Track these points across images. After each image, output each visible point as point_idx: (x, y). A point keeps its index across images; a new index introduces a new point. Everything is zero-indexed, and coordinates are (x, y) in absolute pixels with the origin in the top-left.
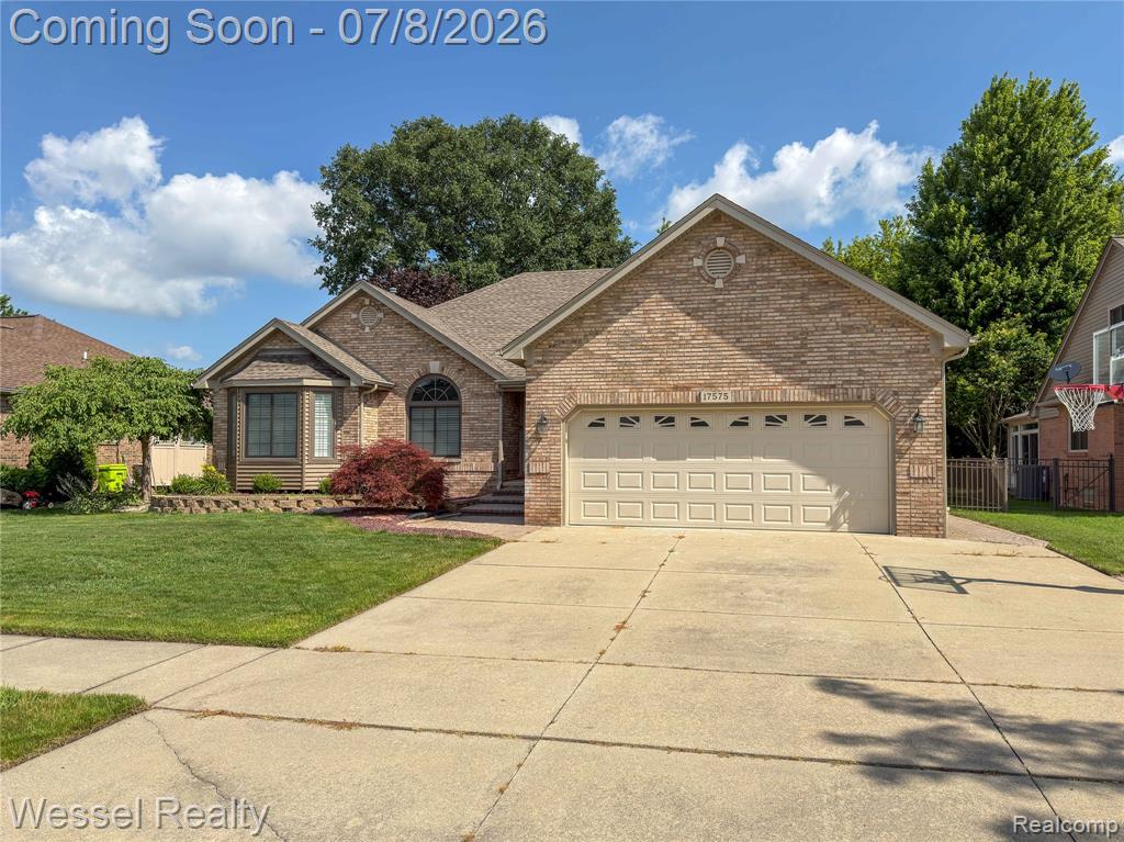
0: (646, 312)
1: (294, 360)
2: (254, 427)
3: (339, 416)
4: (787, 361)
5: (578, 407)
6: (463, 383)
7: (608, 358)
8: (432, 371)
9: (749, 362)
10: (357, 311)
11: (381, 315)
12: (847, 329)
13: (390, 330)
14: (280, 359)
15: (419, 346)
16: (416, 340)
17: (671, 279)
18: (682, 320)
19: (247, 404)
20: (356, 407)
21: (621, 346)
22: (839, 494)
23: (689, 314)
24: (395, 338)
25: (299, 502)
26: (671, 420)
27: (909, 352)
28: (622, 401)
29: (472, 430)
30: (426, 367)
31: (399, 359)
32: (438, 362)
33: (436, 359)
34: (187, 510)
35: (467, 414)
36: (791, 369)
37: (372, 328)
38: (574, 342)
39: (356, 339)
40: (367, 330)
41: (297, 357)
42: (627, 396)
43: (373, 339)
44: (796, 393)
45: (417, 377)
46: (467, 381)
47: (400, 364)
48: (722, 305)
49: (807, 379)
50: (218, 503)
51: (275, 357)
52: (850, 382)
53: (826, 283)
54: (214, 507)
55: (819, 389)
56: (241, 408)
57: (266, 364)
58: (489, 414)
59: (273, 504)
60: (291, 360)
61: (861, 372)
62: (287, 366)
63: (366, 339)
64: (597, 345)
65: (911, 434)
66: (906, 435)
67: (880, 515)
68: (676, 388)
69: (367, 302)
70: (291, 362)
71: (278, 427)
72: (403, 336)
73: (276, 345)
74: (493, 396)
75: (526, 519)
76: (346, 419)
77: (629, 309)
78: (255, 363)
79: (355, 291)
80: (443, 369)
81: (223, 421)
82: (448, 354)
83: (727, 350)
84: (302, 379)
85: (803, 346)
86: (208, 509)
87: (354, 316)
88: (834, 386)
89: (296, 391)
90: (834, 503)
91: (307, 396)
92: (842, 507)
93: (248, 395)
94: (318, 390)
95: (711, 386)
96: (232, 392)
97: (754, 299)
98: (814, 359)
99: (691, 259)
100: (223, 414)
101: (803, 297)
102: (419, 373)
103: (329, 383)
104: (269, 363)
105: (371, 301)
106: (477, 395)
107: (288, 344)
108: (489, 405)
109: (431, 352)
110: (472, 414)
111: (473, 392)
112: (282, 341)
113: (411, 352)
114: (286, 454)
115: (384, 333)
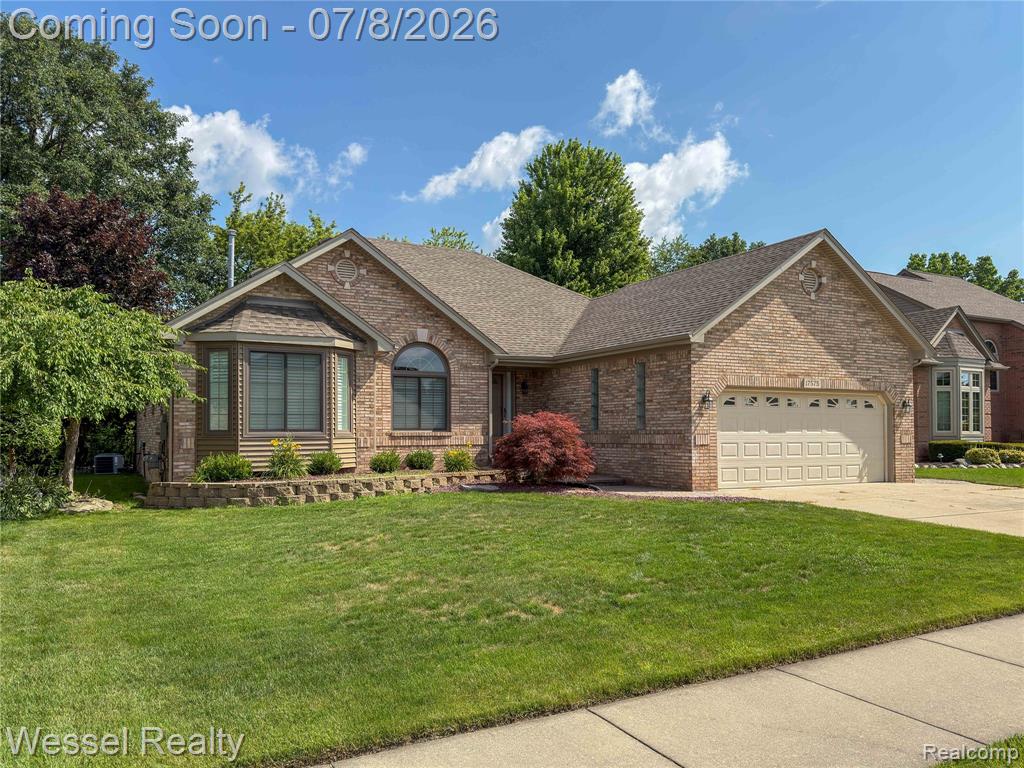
0: (771, 312)
1: (299, 313)
2: (259, 393)
3: (354, 383)
4: (846, 359)
5: (728, 387)
6: (452, 354)
7: (747, 346)
8: (419, 340)
9: (828, 358)
10: (333, 262)
11: (363, 271)
12: (875, 340)
13: (374, 290)
14: (280, 311)
15: (406, 311)
16: (402, 305)
17: (786, 288)
18: (793, 322)
19: (250, 365)
20: (371, 374)
21: (756, 337)
22: (863, 456)
23: (796, 317)
24: (379, 300)
26: (776, 400)
27: (900, 359)
28: (757, 384)
29: (462, 402)
30: (414, 334)
32: (426, 331)
33: (424, 327)
34: (302, 498)
35: (455, 386)
36: (849, 365)
37: (353, 284)
38: (726, 331)
40: (347, 286)
41: (300, 310)
42: (760, 380)
43: (351, 297)
44: (853, 384)
45: (403, 343)
46: (456, 352)
47: (386, 329)
48: (814, 313)
49: (856, 374)
50: (345, 487)
52: (875, 377)
53: (865, 306)
55: (863, 381)
57: (263, 316)
58: (480, 387)
60: (293, 313)
61: (881, 372)
62: (296, 321)
63: (346, 297)
64: (739, 335)
65: (901, 416)
66: (899, 415)
67: (879, 469)
68: (789, 375)
69: (347, 254)
70: (297, 316)
71: (295, 394)
72: (389, 298)
73: (268, 292)
74: (481, 369)
75: (693, 486)
76: (358, 387)
77: (761, 308)
78: (246, 312)
80: (431, 338)
82: (437, 322)
83: (818, 348)
84: (334, 338)
85: (854, 350)
86: (334, 497)
87: (331, 268)
88: (868, 380)
89: (321, 352)
90: (861, 462)
91: (334, 359)
92: (865, 464)
93: (251, 352)
95: (808, 375)
96: (213, 348)
97: (830, 311)
98: (860, 359)
99: (797, 274)
101: (854, 314)
102: (406, 340)
103: (350, 345)
104: (268, 315)
105: (351, 255)
106: (466, 367)
107: (286, 293)
108: (478, 378)
109: (419, 318)
110: (462, 386)
111: (462, 365)
112: (276, 289)
113: (398, 316)
114: (306, 427)
115: (367, 292)
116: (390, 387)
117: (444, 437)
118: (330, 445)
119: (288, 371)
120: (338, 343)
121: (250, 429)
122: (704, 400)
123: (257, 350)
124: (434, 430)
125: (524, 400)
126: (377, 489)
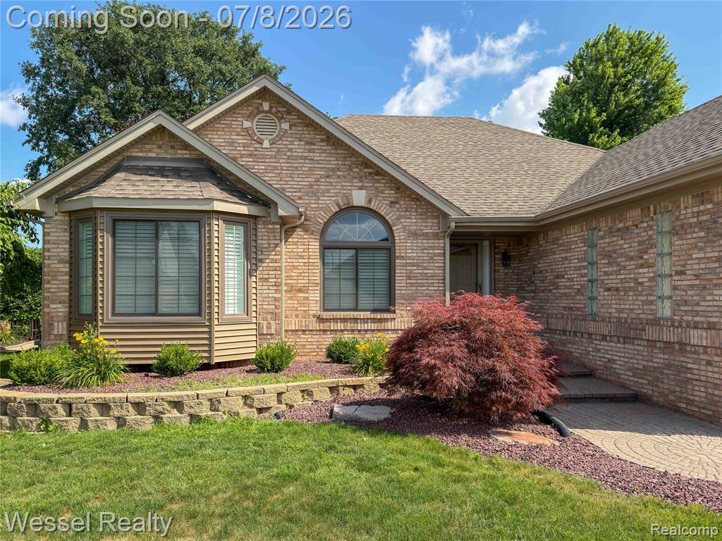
2: (125, 269)
6: (398, 219)
8: (355, 204)
10: (250, 117)
11: (286, 126)
13: (298, 148)
14: (161, 172)
15: (339, 170)
16: (334, 163)
19: (114, 236)
20: (277, 245)
24: (306, 158)
25: (279, 394)
29: (409, 278)
30: (348, 197)
31: (311, 186)
32: (364, 192)
33: (361, 188)
34: (74, 422)
35: (402, 258)
37: (273, 143)
39: (250, 155)
40: (266, 144)
41: (186, 170)
43: (271, 157)
45: (335, 209)
46: (402, 217)
47: (312, 191)
51: (151, 168)
54: (132, 416)
56: (105, 240)
57: (139, 178)
58: (432, 258)
59: (241, 402)
60: (177, 173)
62: (176, 182)
63: (265, 157)
69: (266, 106)
70: (180, 177)
71: (170, 268)
72: (317, 156)
73: (149, 152)
74: (436, 236)
76: (261, 261)
78: (118, 175)
79: (255, 89)
80: (370, 201)
81: (60, 262)
82: (378, 181)
84: (212, 200)
86: (121, 421)
87: (247, 124)
89: (201, 218)
91: (217, 226)
93: (115, 221)
94: (229, 218)
96: (81, 219)
100: (63, 251)
102: (338, 205)
103: (243, 209)
104: (143, 177)
105: (271, 107)
106: (415, 235)
107: (171, 151)
108: (433, 248)
109: (355, 178)
110: (410, 258)
111: (410, 231)
112: (160, 147)
113: (328, 177)
114: (182, 310)
115: (290, 150)
116: (318, 261)
117: (386, 320)
118: (210, 333)
119: (161, 243)
121: (114, 314)
123: (122, 218)
124: (374, 311)
125: (506, 274)
126: (192, 411)
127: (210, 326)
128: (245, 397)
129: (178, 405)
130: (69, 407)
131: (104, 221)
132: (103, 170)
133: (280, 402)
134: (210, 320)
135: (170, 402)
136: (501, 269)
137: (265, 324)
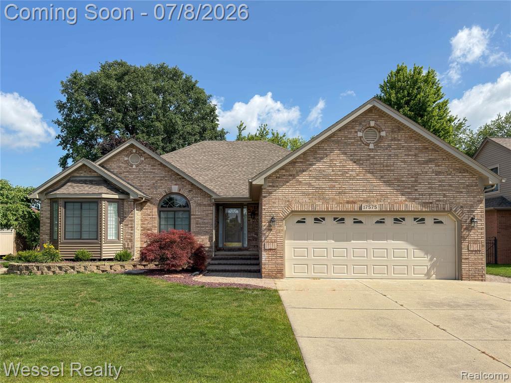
0: (331, 160)
1: (94, 183)
2: (69, 221)
3: (122, 216)
4: (407, 188)
5: (292, 211)
6: (192, 198)
7: (310, 185)
8: (173, 191)
9: (388, 189)
10: (127, 156)
11: (143, 159)
12: (438, 173)
13: (148, 168)
14: (85, 182)
15: (166, 177)
16: (164, 174)
17: (345, 143)
18: (351, 165)
19: (65, 208)
20: (132, 211)
21: (317, 178)
22: (431, 260)
23: (355, 162)
24: (151, 172)
25: (111, 266)
26: (343, 219)
27: (468, 186)
28: (318, 209)
29: (197, 224)
30: (170, 189)
31: (154, 184)
33: (176, 185)
35: (194, 215)
36: (409, 193)
37: (137, 166)
38: (291, 175)
39: (127, 172)
40: (134, 167)
41: (95, 181)
42: (321, 206)
43: (136, 172)
44: (413, 206)
45: (164, 194)
46: (194, 197)
47: (154, 187)
48: (373, 158)
49: (418, 199)
50: (60, 268)
51: (81, 181)
52: (439, 201)
53: (427, 148)
54: (58, 271)
55: (424, 204)
56: (62, 210)
57: (76, 185)
58: (207, 215)
59: (96, 268)
60: (91, 182)
61: (445, 196)
62: (90, 186)
63: (134, 172)
64: (303, 177)
65: (469, 229)
66: (467, 229)
67: (450, 269)
68: (348, 202)
69: (134, 151)
70: (92, 184)
71: (85, 222)
72: (156, 171)
73: (81, 174)
74: (209, 205)
75: (263, 275)
76: (125, 217)
77: (322, 158)
78: (69, 184)
79: (128, 145)
80: (180, 190)
81: (47, 218)
82: (183, 182)
83: (376, 182)
84: (101, 194)
85: (416, 181)
86: (54, 272)
87: (126, 159)
88: (431, 203)
89: (96, 202)
90: (429, 264)
91: (104, 203)
92: (433, 266)
93: (65, 202)
94: (110, 201)
95: (367, 201)
96: (54, 201)
97: (390, 155)
98: (421, 188)
99: (356, 132)
100: (48, 214)
101: (416, 155)
102: (166, 192)
103: (116, 197)
104: (78, 184)
105: (136, 151)
106: (200, 205)
107: (90, 173)
108: (208, 211)
109: (173, 180)
110: (197, 215)
111: (197, 203)
112: (85, 172)
113: (161, 180)
114: (91, 238)
115: (144, 169)
116: (157, 217)
118: (101, 247)
119: (83, 211)
120: (104, 196)
121: (65, 239)
122: (272, 220)
123: (68, 202)
125: (253, 222)
127: (101, 244)
128: (97, 266)
129: (73, 268)
130: (38, 267)
131: (61, 202)
132: (63, 182)
133: (111, 269)
134: (101, 241)
135: (70, 267)
136: (251, 220)
137: (127, 243)
